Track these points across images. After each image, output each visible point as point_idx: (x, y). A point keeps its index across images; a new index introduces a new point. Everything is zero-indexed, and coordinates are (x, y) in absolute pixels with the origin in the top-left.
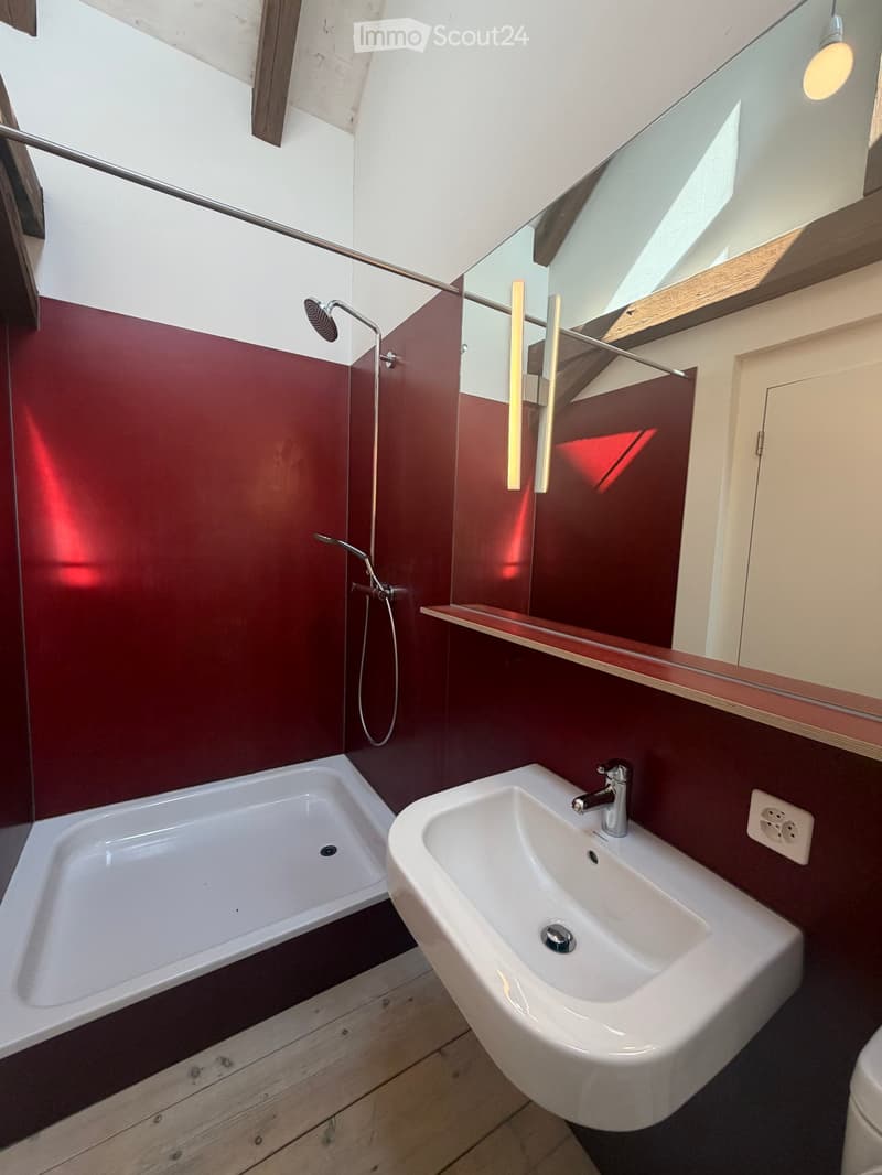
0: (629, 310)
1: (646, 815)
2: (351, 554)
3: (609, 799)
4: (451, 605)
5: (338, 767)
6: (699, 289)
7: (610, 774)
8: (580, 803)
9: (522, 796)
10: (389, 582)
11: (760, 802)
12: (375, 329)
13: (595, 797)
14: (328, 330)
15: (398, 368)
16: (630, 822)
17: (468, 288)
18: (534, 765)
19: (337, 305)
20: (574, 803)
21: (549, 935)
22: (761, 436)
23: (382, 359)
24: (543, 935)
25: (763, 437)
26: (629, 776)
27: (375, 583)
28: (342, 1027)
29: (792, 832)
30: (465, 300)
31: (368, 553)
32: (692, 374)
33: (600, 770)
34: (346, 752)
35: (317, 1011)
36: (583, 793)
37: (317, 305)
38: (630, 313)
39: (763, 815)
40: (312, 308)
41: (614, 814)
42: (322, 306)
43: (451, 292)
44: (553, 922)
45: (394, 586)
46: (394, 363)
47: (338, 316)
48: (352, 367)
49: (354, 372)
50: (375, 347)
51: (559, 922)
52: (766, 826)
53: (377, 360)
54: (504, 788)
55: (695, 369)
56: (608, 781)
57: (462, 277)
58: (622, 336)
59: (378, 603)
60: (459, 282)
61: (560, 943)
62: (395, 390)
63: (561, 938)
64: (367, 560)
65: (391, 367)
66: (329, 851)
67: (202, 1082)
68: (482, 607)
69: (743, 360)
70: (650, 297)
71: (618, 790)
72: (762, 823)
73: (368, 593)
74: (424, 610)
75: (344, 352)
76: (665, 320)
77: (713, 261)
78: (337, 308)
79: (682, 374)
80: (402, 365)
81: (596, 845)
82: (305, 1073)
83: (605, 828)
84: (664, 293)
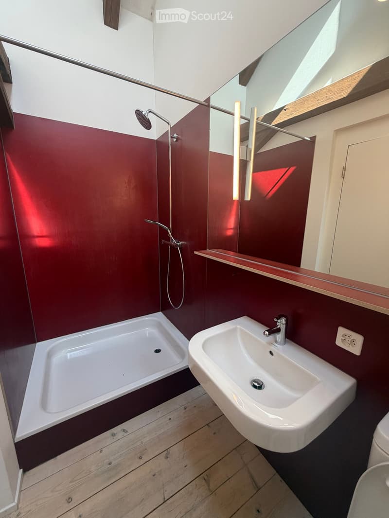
0: (285, 108)
1: (293, 336)
2: (160, 227)
3: (279, 330)
4: (207, 250)
5: (159, 317)
6: (319, 98)
7: (279, 321)
8: (267, 333)
9: (241, 330)
10: (178, 239)
11: (341, 331)
12: (168, 123)
13: (273, 330)
14: (147, 124)
15: (179, 141)
16: (287, 339)
17: (212, 103)
18: (245, 317)
19: (150, 112)
20: (264, 333)
21: (254, 383)
22: (344, 169)
23: (172, 137)
24: (251, 383)
25: (345, 169)
26: (287, 321)
27: (172, 240)
28: (169, 417)
29: (354, 343)
30: (211, 109)
31: (169, 227)
32: (313, 139)
33: (275, 320)
34: (162, 311)
35: (159, 412)
36: (268, 329)
37: (142, 112)
38: (285, 110)
39: (343, 336)
40: (139, 113)
41: (280, 336)
42: (144, 113)
43: (204, 105)
44: (255, 378)
45: (181, 241)
46: (178, 139)
47: (151, 117)
48: (157, 141)
49: (158, 142)
50: (168, 131)
51: (258, 378)
52: (343, 340)
53: (170, 139)
54: (234, 326)
55: (315, 137)
56: (278, 324)
57: (209, 98)
58: (281, 121)
59: (174, 249)
60: (208, 100)
61: (258, 386)
62: (178, 151)
63: (259, 384)
64: (169, 230)
65: (176, 141)
66: (158, 351)
67: (116, 438)
68: (221, 250)
69: (338, 132)
70: (295, 102)
71: (282, 326)
72: (342, 339)
73: (171, 245)
74: (195, 252)
75: (154, 134)
76: (302, 113)
77: (325, 84)
78: (150, 113)
79: (309, 139)
80: (181, 139)
81: (272, 349)
82: (156, 434)
83: (276, 342)
84: (301, 100)
